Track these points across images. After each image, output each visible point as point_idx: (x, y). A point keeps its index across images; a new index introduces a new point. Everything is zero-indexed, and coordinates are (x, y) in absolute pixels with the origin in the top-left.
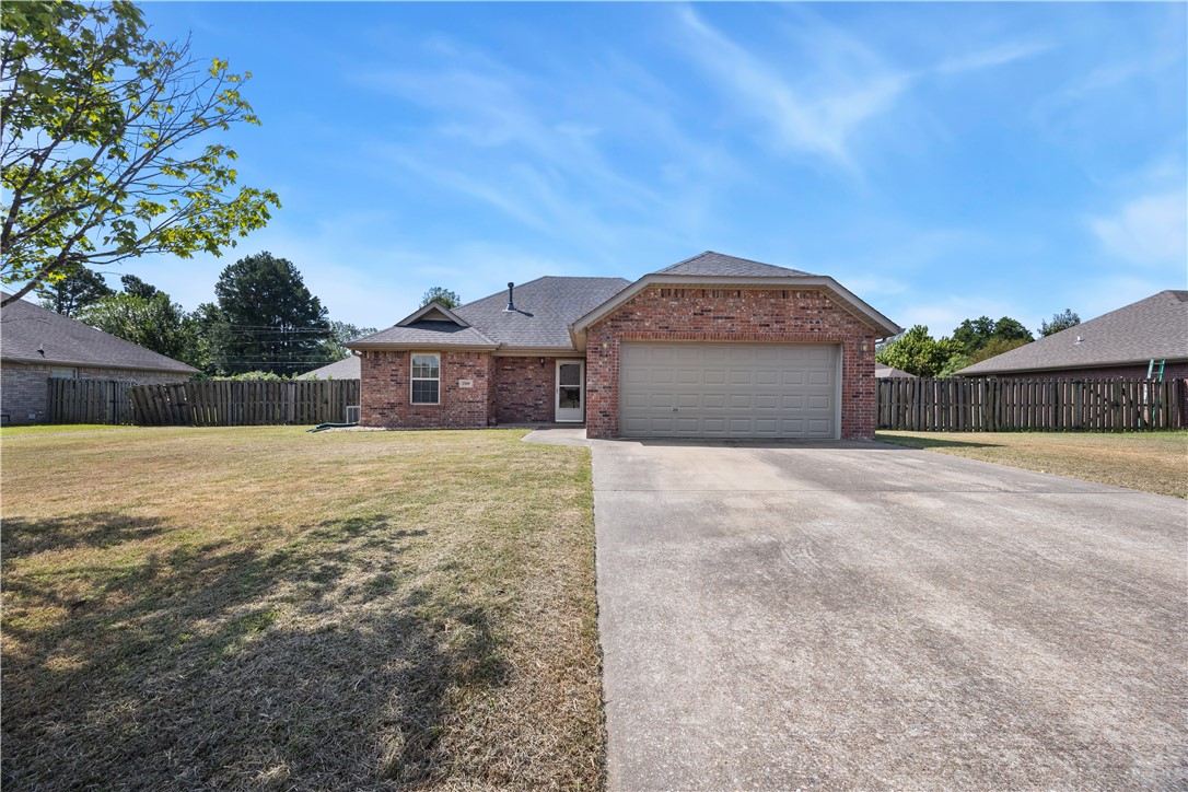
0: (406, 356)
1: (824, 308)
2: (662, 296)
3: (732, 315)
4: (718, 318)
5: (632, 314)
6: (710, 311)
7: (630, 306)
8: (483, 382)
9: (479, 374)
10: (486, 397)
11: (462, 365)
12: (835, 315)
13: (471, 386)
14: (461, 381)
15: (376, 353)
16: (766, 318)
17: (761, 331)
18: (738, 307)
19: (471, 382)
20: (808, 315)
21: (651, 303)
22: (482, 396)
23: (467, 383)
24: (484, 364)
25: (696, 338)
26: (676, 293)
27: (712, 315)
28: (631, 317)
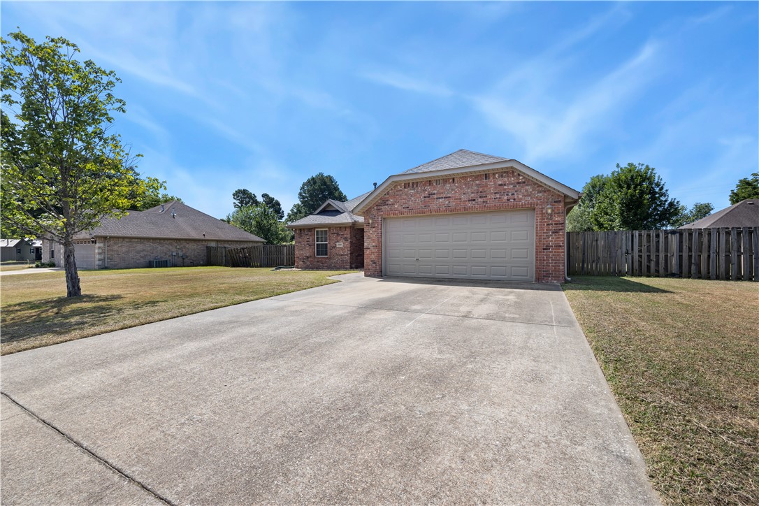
0: (313, 231)
1: (518, 183)
2: (405, 188)
3: (449, 195)
4: (440, 198)
5: (387, 201)
6: (434, 194)
7: (387, 196)
8: (348, 244)
9: (346, 239)
10: (349, 252)
11: (338, 234)
12: (527, 187)
13: (342, 246)
14: (337, 243)
15: (300, 230)
16: (473, 195)
17: (469, 204)
18: (453, 190)
19: (342, 243)
20: (505, 189)
21: (398, 193)
22: (347, 252)
23: (340, 245)
24: (347, 234)
25: (426, 213)
26: (413, 185)
27: (435, 196)
28: (387, 203)
